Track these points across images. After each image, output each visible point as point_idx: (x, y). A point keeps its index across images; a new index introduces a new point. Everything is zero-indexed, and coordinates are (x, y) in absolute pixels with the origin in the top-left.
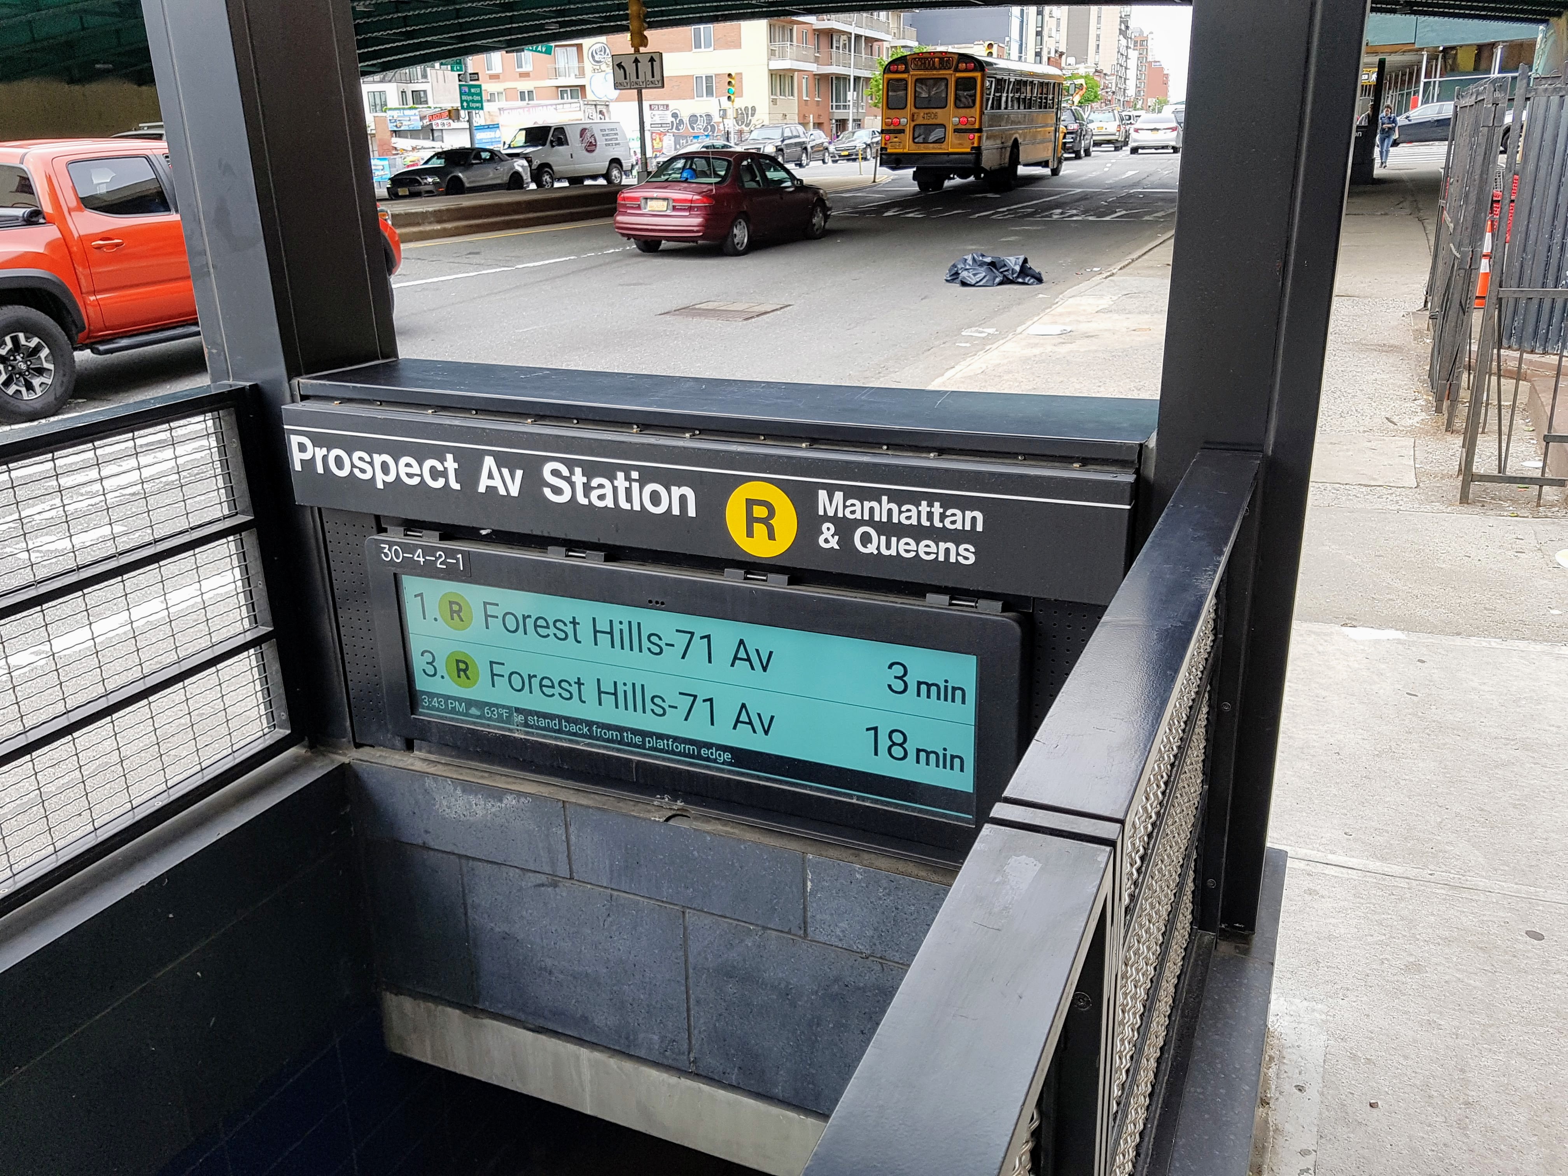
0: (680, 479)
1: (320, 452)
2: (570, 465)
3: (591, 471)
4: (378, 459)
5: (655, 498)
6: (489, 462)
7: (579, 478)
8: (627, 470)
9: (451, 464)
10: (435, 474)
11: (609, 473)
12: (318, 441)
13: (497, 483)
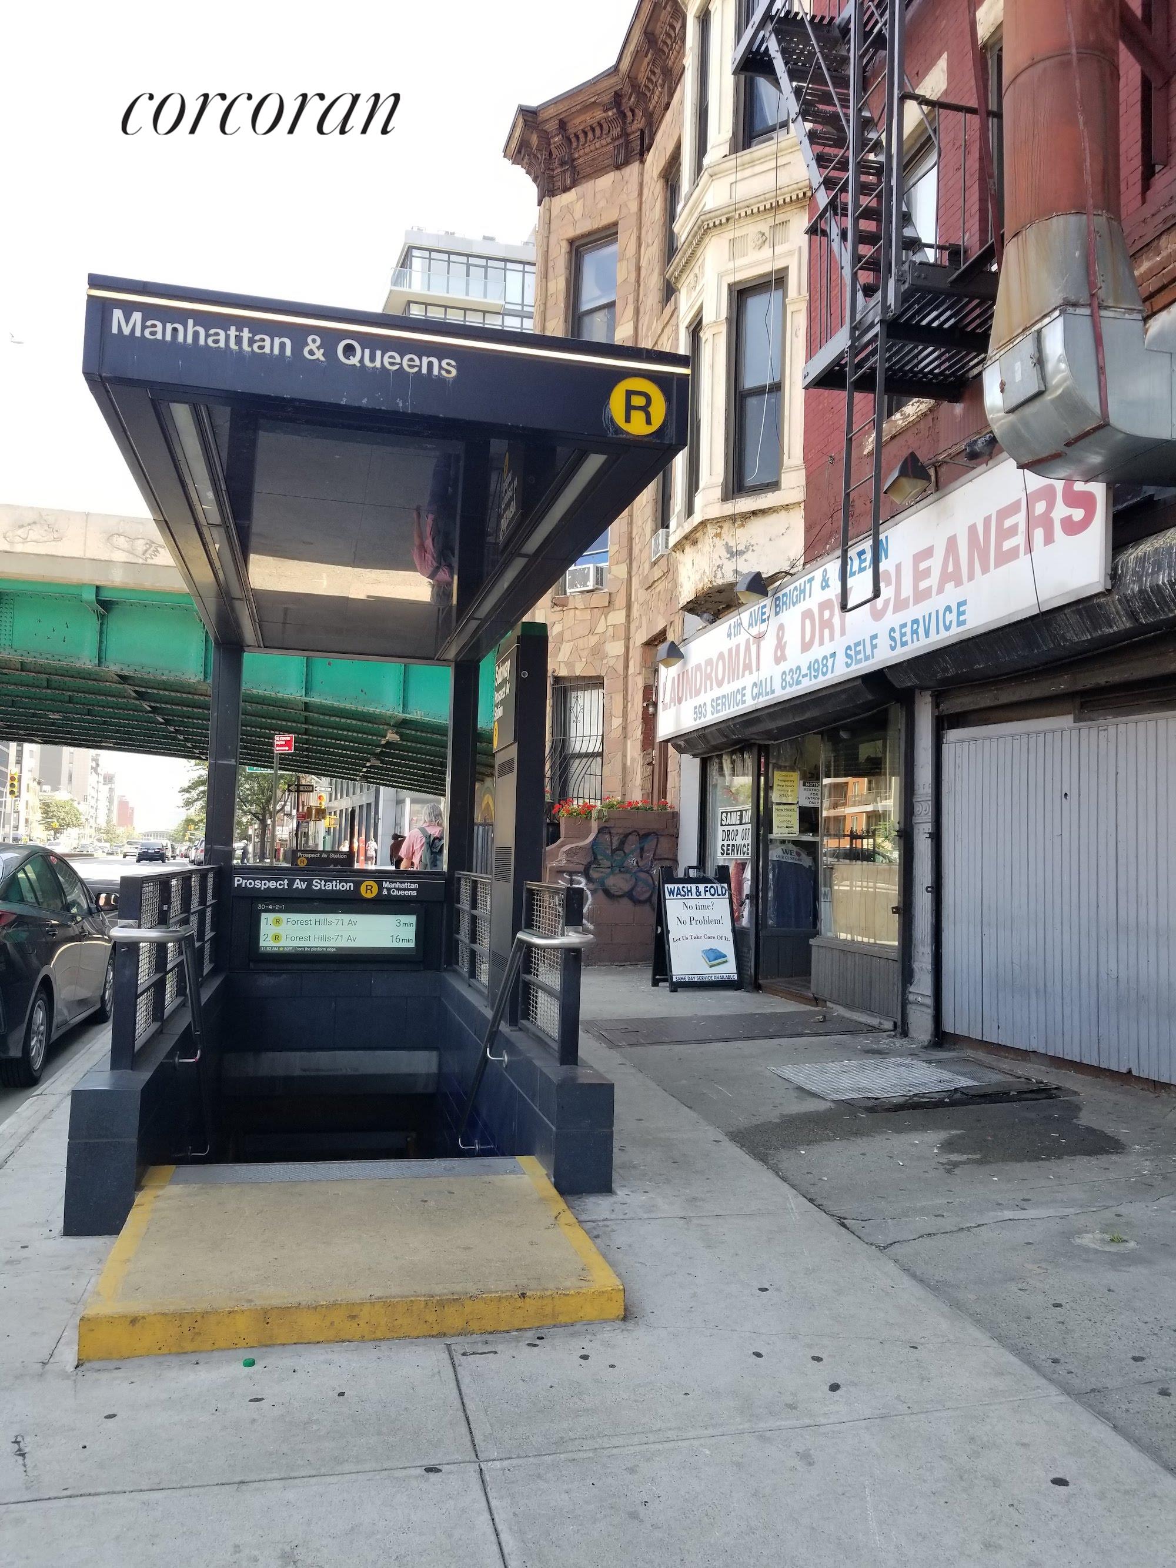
0: (350, 882)
1: (244, 881)
2: (321, 880)
3: (326, 881)
4: (263, 882)
5: (343, 886)
6: (298, 881)
7: (323, 883)
8: (336, 880)
9: (286, 882)
10: (280, 885)
11: (331, 881)
12: (244, 878)
13: (299, 886)
